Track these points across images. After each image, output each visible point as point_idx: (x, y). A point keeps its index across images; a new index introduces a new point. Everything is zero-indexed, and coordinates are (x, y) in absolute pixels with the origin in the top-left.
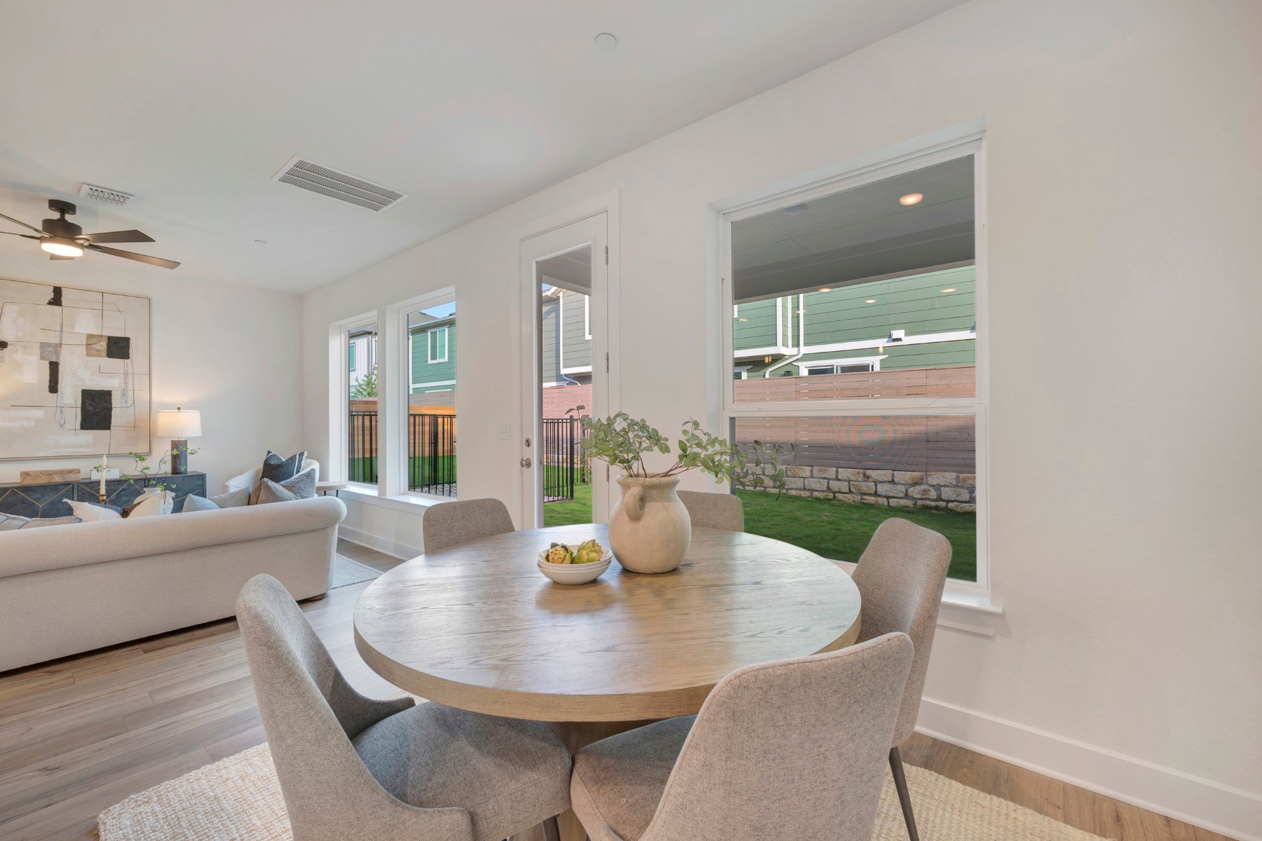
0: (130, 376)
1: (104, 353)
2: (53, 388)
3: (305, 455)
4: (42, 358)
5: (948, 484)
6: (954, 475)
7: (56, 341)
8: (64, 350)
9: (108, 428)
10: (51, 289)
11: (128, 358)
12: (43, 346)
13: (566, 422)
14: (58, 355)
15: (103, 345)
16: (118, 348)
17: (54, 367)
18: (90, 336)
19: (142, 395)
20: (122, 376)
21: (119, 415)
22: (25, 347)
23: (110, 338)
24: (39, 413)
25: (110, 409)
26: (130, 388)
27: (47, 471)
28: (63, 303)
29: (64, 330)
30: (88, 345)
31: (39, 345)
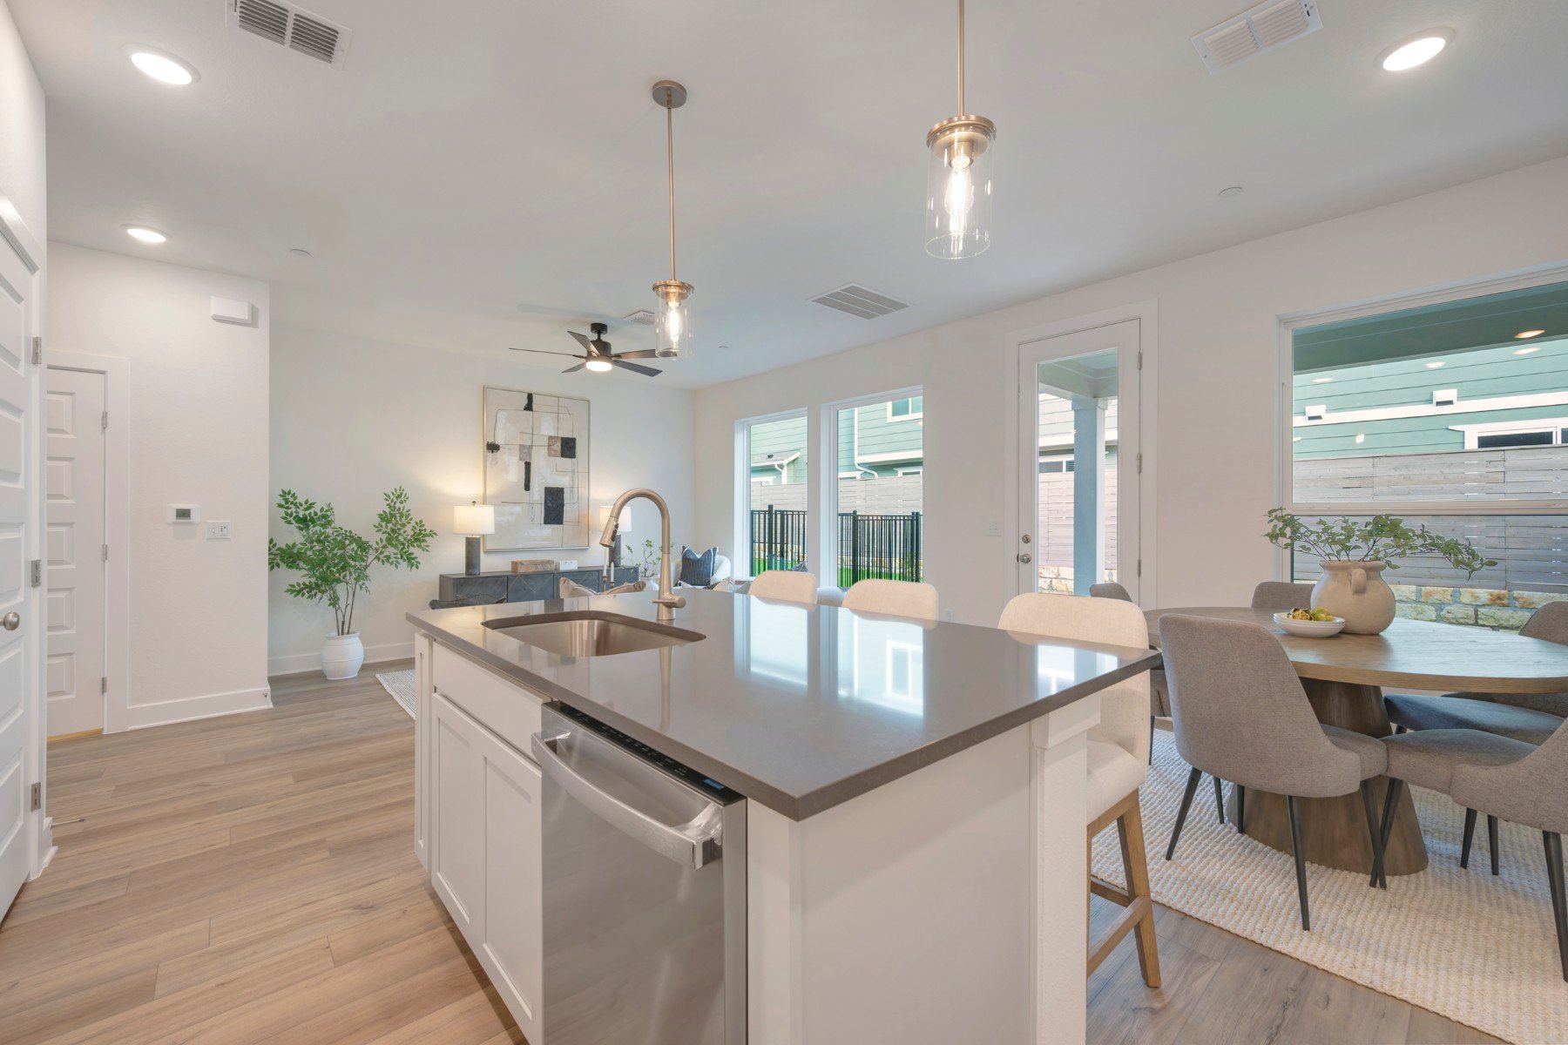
0: (576, 474)
1: (559, 454)
2: (527, 487)
3: (718, 551)
4: (521, 459)
5: (1404, 599)
6: (1413, 588)
7: (529, 443)
8: (534, 450)
9: (561, 523)
10: (526, 395)
11: (574, 457)
12: (522, 447)
13: (900, 520)
14: (530, 457)
15: (558, 446)
16: (568, 448)
17: (528, 465)
18: (551, 438)
19: (583, 491)
20: (571, 474)
21: (569, 512)
22: (510, 449)
23: (563, 439)
24: (518, 509)
25: (562, 505)
26: (576, 486)
27: (534, 561)
28: (534, 408)
29: (534, 433)
30: (549, 446)
31: (517, 448)
